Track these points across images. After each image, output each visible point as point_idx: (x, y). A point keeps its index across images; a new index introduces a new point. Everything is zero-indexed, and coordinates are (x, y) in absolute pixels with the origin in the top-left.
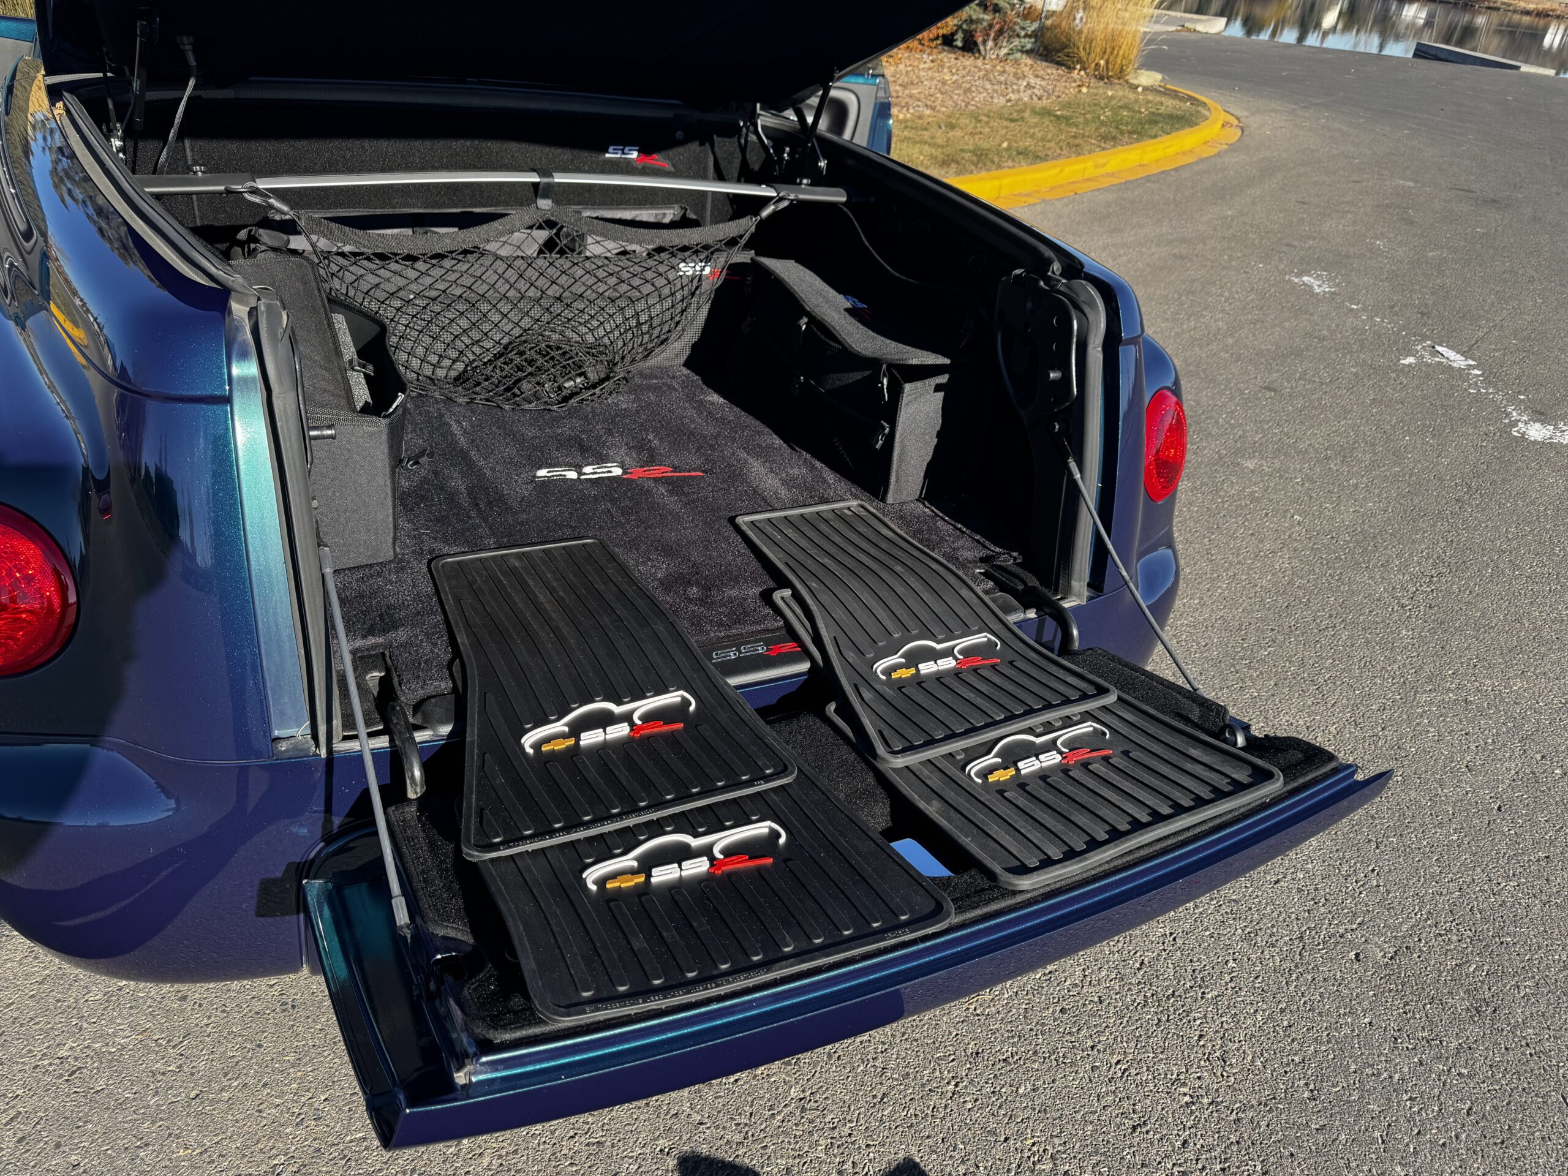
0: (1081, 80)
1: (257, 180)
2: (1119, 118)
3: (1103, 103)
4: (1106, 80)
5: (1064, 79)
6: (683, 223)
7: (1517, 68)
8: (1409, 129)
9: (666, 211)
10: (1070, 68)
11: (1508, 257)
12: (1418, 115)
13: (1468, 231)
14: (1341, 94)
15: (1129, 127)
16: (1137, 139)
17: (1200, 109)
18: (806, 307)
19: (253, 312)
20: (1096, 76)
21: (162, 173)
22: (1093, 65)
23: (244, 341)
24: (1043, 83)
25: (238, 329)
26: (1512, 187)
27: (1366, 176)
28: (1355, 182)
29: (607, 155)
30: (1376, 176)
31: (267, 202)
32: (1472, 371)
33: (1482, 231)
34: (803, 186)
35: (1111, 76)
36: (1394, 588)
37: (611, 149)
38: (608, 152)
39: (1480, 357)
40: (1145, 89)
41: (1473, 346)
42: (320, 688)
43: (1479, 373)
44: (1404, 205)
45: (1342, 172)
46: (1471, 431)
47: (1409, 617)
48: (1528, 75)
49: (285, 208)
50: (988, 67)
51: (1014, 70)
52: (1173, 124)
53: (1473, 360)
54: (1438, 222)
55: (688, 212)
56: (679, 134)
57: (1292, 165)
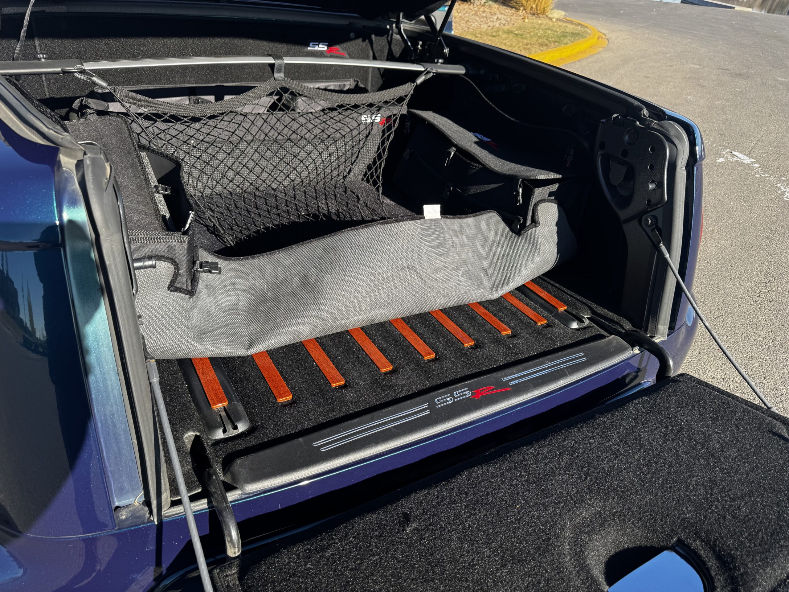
0: (524, 16)
1: (84, 64)
2: (547, 34)
3: (537, 27)
4: (536, 15)
5: (515, 15)
6: (357, 90)
7: (733, 8)
8: (689, 38)
9: (345, 83)
10: (518, 10)
11: (756, 103)
12: (692, 32)
13: (732, 90)
14: (652, 21)
15: (553, 39)
16: (558, 45)
17: (586, 29)
18: (454, 141)
19: (80, 165)
20: (531, 13)
21: (18, 60)
22: (529, 8)
23: (74, 191)
24: (505, 17)
25: (67, 180)
26: (748, 67)
27: (674, 63)
28: (670, 66)
29: (309, 48)
30: (679, 63)
31: (90, 79)
32: (754, 165)
33: (739, 90)
34: (439, 64)
35: (539, 13)
36: (748, 291)
37: (311, 44)
38: (309, 46)
39: (756, 157)
40: (557, 20)
41: (751, 151)
42: (151, 465)
43: (758, 166)
44: (697, 77)
45: (662, 61)
46: (763, 198)
47: (760, 308)
48: (739, 12)
49: (104, 84)
50: (476, 9)
51: (489, 11)
52: (574, 37)
53: (753, 158)
54: (716, 86)
55: (359, 83)
56: (352, 35)
57: (636, 58)
